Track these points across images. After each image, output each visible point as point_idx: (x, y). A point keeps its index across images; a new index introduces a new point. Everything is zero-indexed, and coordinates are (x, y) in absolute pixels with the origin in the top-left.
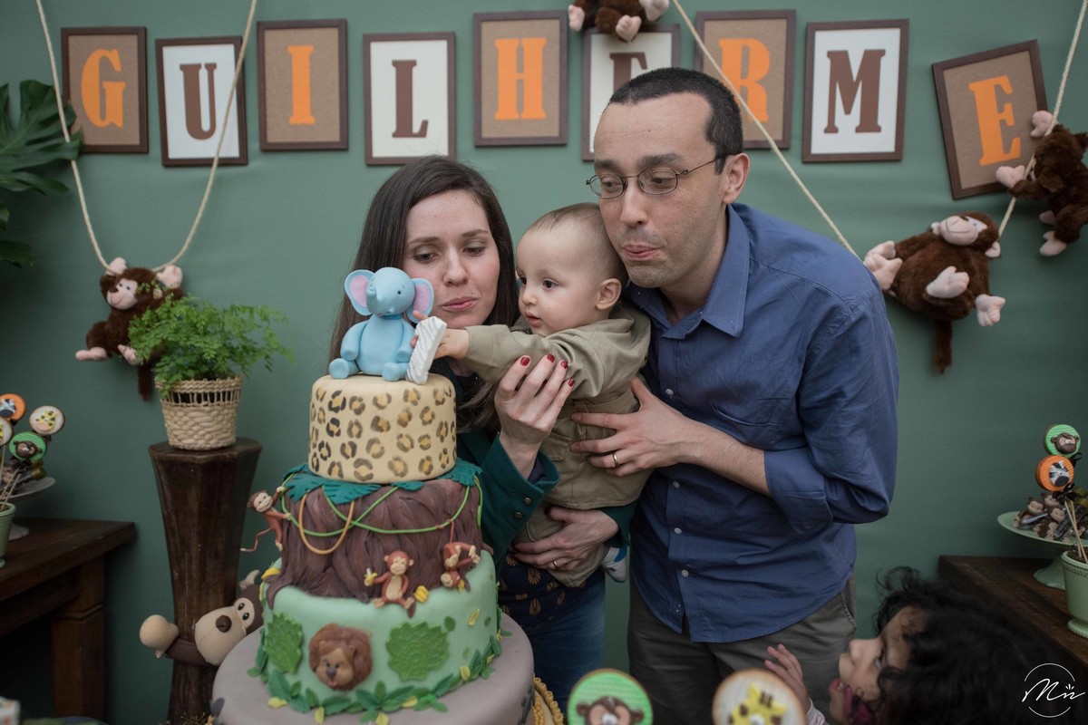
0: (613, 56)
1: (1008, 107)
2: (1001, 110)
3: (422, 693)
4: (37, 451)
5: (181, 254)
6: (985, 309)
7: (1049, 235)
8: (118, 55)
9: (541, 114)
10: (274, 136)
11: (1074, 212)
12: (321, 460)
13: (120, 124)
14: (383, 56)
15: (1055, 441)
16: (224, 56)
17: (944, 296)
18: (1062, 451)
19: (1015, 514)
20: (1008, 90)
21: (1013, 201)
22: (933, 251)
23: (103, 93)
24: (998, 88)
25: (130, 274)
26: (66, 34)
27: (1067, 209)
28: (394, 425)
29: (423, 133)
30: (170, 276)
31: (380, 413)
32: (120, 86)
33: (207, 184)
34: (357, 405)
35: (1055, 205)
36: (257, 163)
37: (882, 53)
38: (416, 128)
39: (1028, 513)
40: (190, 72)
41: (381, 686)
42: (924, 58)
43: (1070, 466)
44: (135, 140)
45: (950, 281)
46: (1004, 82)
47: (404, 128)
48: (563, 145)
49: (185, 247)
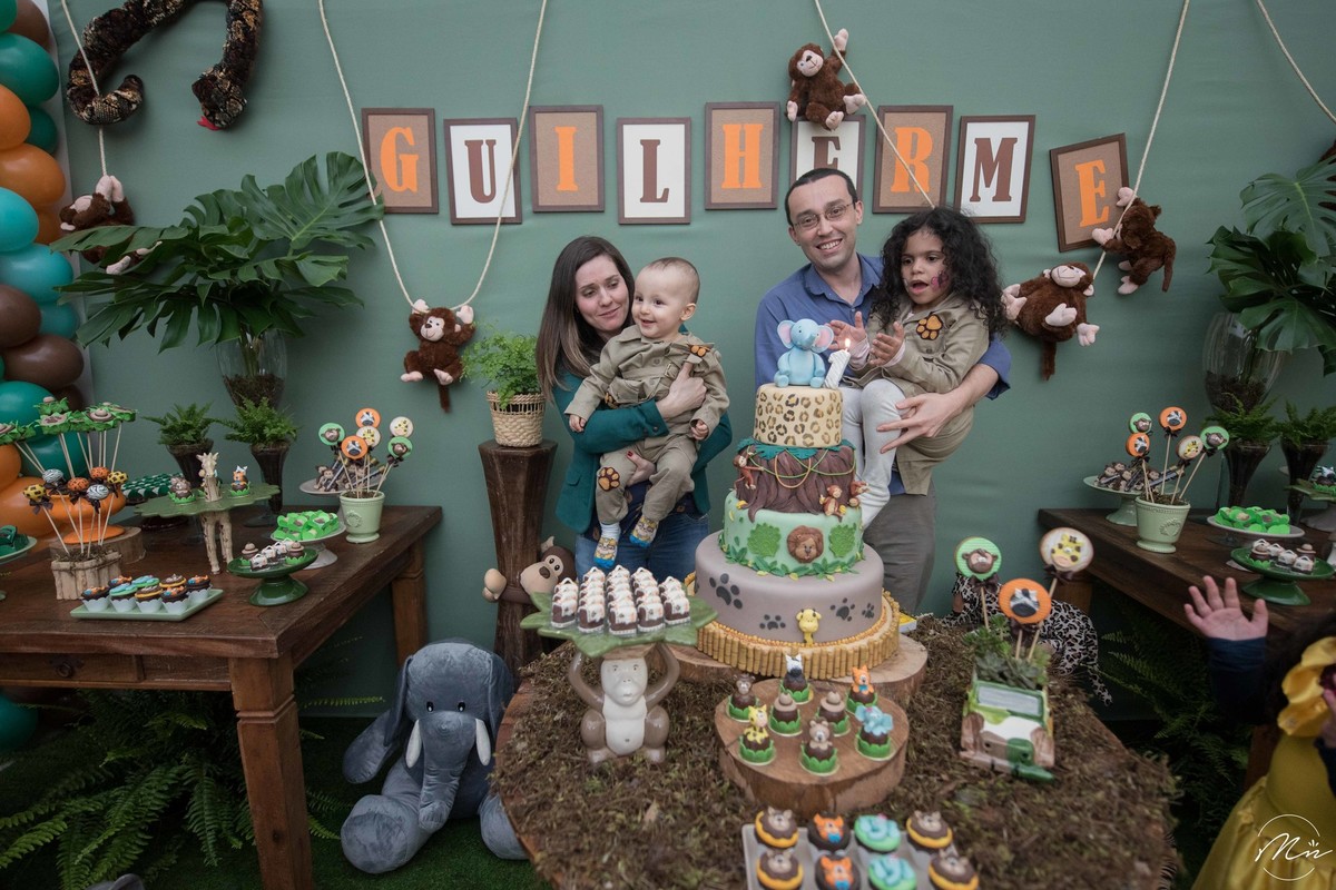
0: (814, 139)
1: (1102, 183)
2: (1096, 185)
3: (843, 565)
4: (408, 450)
5: (473, 296)
6: (1085, 334)
7: (1125, 279)
8: (412, 131)
9: (759, 185)
10: (544, 201)
11: (1146, 262)
12: (778, 436)
13: (415, 190)
14: (633, 136)
15: (1136, 424)
16: (502, 134)
17: (1059, 324)
18: (1141, 431)
19: (1096, 478)
20: (1103, 171)
21: (1104, 254)
22: (1048, 291)
23: (399, 163)
24: (1096, 168)
25: (437, 313)
26: (365, 114)
27: (1141, 261)
28: (825, 414)
29: (664, 199)
30: (465, 314)
31: (819, 407)
32: (413, 158)
33: (492, 239)
34: (805, 402)
35: (1132, 258)
36: (530, 222)
37: (1015, 140)
38: (659, 195)
39: (1105, 476)
40: (474, 147)
41: (825, 560)
42: (1044, 145)
43: (1148, 440)
44: (428, 203)
45: (1061, 314)
46: (1100, 164)
47: (649, 195)
48: (775, 209)
49: (477, 290)
